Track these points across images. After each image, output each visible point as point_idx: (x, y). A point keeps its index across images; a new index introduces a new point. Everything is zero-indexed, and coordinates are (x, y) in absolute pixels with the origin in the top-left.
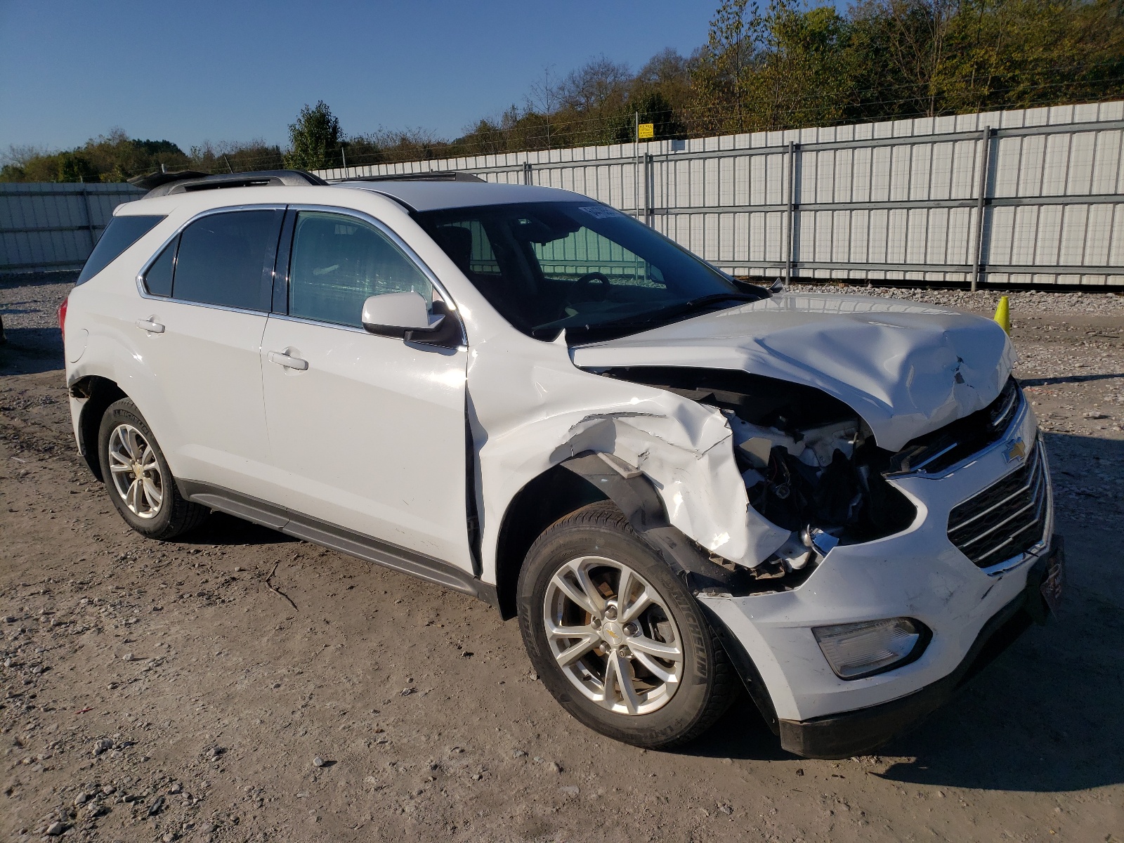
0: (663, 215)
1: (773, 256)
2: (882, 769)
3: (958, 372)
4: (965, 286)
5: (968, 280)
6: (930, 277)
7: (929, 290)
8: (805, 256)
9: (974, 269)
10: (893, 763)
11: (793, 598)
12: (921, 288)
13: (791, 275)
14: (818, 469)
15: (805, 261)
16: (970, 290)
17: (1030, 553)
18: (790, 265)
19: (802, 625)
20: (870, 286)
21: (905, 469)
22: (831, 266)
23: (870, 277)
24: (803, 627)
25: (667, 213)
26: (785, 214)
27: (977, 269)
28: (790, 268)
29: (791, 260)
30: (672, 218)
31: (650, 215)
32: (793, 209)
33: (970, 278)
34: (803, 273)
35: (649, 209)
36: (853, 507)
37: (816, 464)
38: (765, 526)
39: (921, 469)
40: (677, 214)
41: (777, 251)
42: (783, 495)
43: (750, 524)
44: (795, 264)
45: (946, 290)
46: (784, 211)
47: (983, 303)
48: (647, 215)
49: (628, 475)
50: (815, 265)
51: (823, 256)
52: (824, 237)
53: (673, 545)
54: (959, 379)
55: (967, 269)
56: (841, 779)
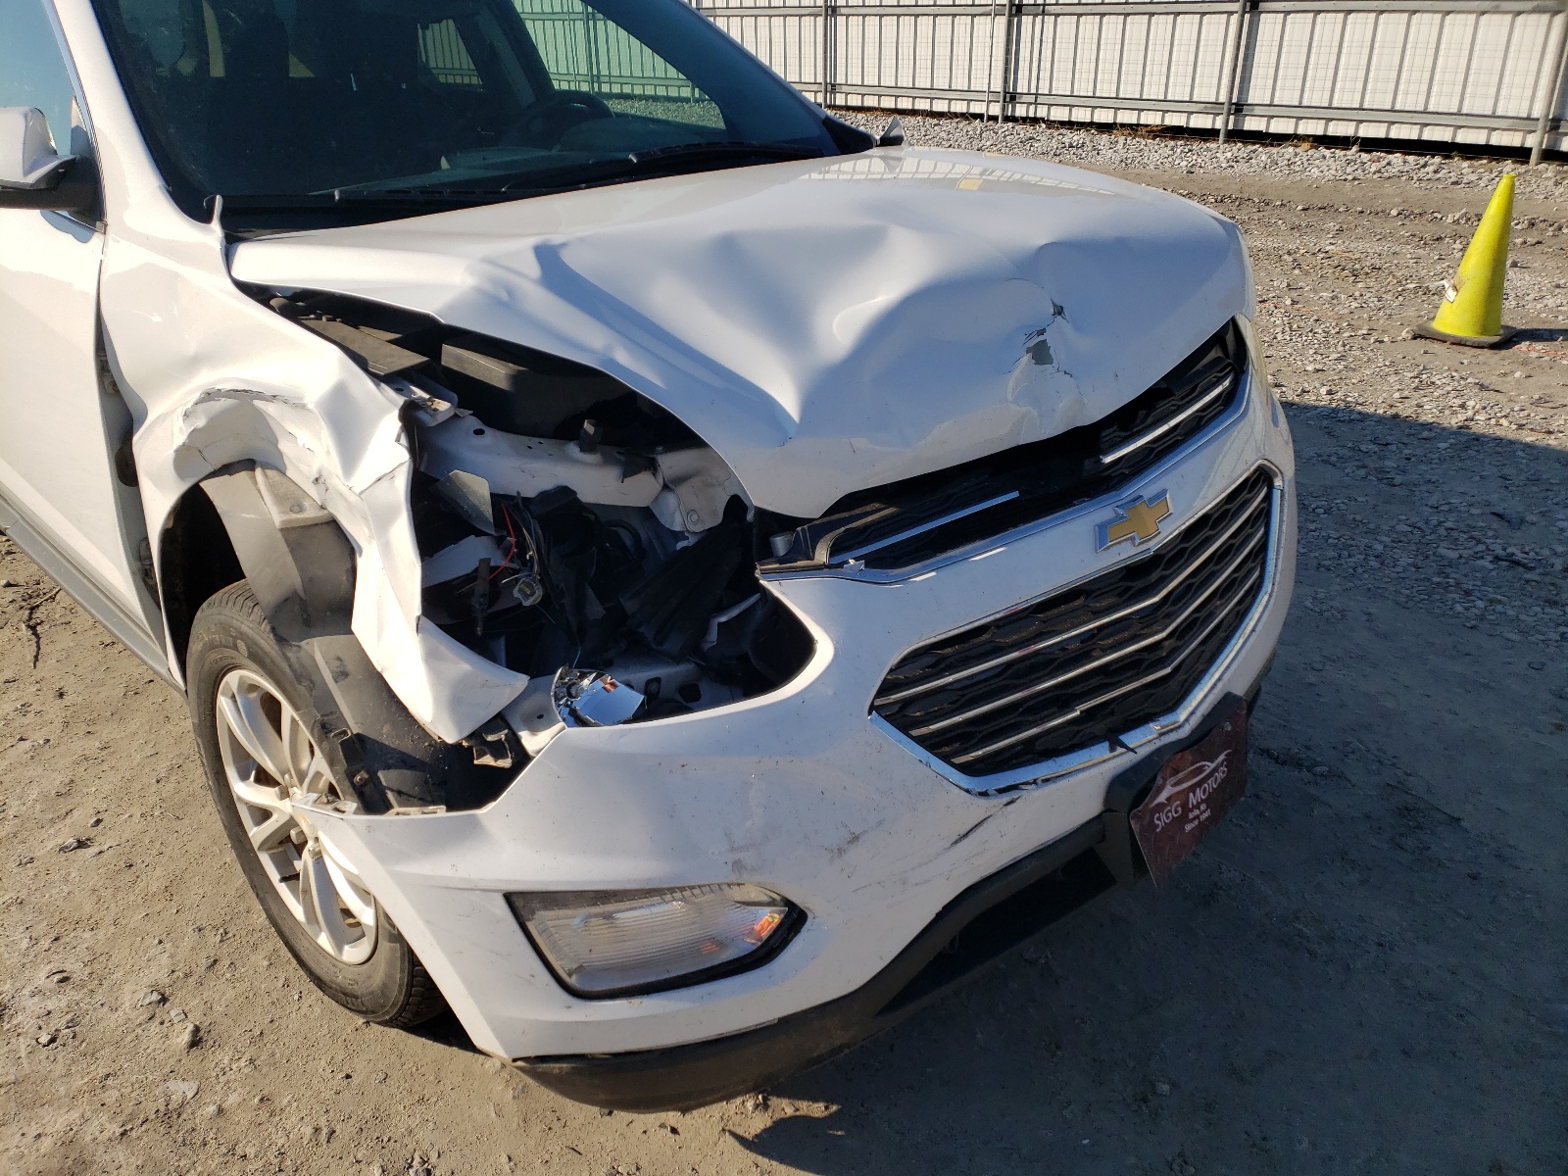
0: (1035, 15)
1: (1206, 93)
2: (758, 1124)
3: (1041, 338)
4: (1521, 154)
5: (1528, 145)
6: (1465, 137)
7: (1456, 159)
8: (1257, 94)
9: (1541, 124)
10: (790, 1111)
11: (475, 825)
12: (1442, 156)
13: (1230, 127)
14: (678, 536)
15: (1256, 102)
16: (1528, 163)
17: (1123, 745)
18: (1230, 109)
19: (483, 885)
20: (1355, 148)
21: (822, 555)
22: (1299, 112)
23: (1362, 133)
24: (485, 890)
25: (1043, 13)
26: (1235, 18)
27: (1545, 127)
28: (1229, 114)
29: (1234, 101)
30: (1049, 20)
31: (1016, 15)
32: (1248, 10)
33: (1531, 141)
34: (1251, 124)
35: (1014, 5)
36: (719, 624)
37: (677, 528)
38: (463, 663)
39: (856, 559)
40: (1057, 15)
41: (1213, 86)
42: (527, 597)
43: (431, 657)
44: (1239, 108)
45: (1485, 161)
46: (1232, 13)
47: (1535, 186)
48: (1011, 15)
49: (283, 522)
50: (1273, 109)
51: (1287, 96)
52: (1293, 58)
53: (341, 675)
54: (1041, 354)
55: (1530, 125)
56: (670, 1134)
